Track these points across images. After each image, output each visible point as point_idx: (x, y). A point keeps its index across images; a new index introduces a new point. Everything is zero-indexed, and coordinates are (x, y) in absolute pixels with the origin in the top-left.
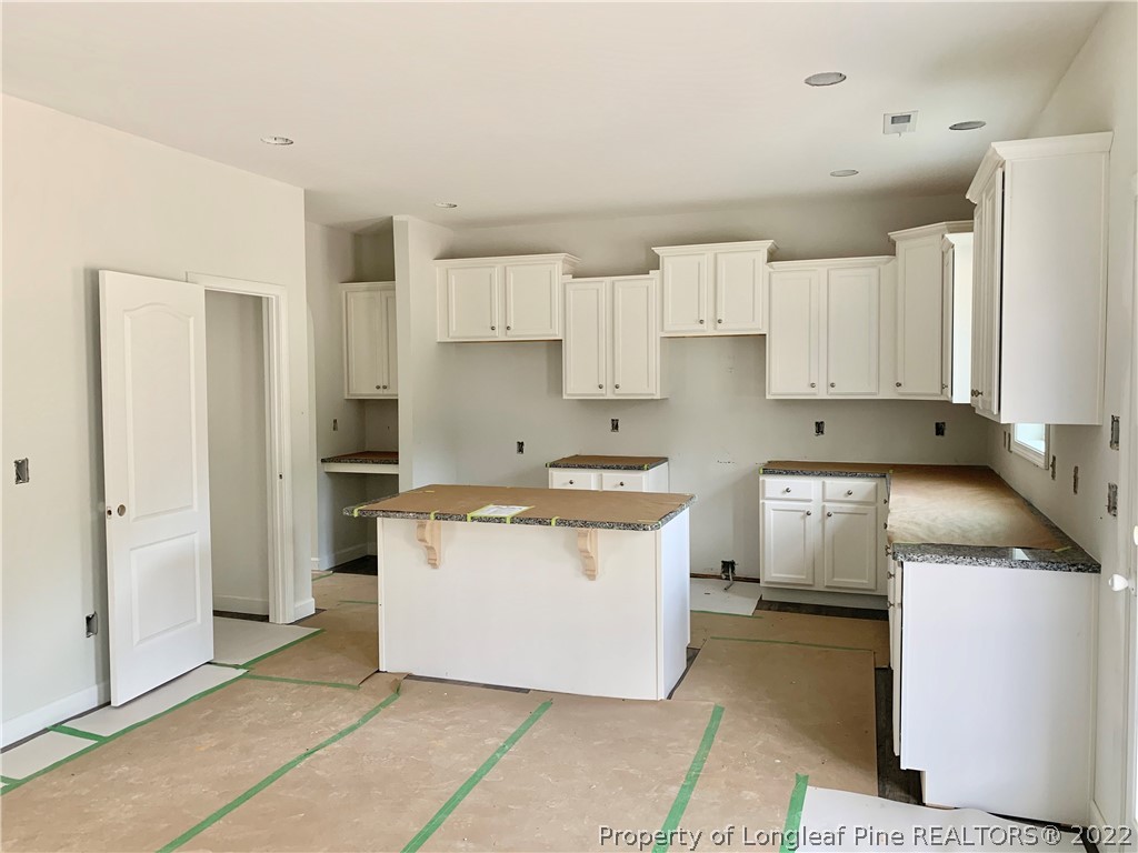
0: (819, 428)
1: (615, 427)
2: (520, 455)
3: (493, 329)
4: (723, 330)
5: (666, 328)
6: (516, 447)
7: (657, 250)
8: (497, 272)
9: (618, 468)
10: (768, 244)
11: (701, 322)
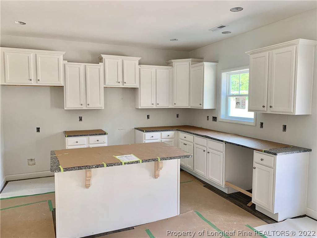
0: (148, 117)
1: (81, 119)
2: (38, 133)
3: (31, 80)
4: (126, 86)
5: (106, 84)
6: (36, 130)
7: (103, 56)
8: (32, 56)
9: (96, 135)
10: (139, 58)
11: (119, 82)
